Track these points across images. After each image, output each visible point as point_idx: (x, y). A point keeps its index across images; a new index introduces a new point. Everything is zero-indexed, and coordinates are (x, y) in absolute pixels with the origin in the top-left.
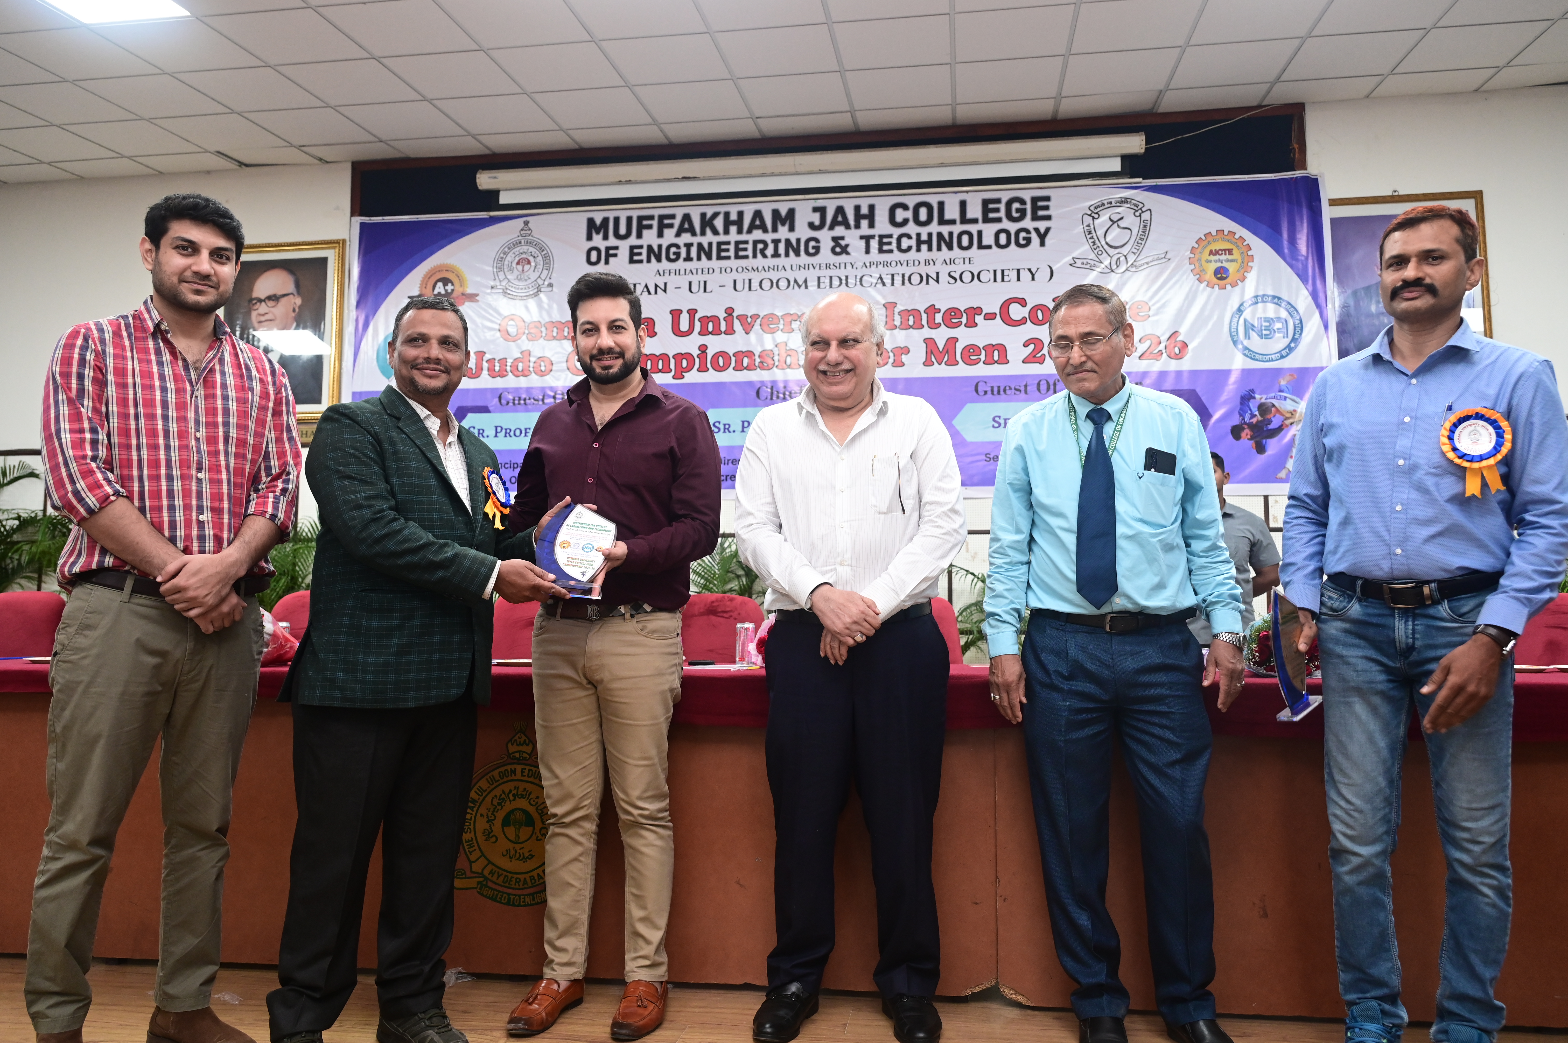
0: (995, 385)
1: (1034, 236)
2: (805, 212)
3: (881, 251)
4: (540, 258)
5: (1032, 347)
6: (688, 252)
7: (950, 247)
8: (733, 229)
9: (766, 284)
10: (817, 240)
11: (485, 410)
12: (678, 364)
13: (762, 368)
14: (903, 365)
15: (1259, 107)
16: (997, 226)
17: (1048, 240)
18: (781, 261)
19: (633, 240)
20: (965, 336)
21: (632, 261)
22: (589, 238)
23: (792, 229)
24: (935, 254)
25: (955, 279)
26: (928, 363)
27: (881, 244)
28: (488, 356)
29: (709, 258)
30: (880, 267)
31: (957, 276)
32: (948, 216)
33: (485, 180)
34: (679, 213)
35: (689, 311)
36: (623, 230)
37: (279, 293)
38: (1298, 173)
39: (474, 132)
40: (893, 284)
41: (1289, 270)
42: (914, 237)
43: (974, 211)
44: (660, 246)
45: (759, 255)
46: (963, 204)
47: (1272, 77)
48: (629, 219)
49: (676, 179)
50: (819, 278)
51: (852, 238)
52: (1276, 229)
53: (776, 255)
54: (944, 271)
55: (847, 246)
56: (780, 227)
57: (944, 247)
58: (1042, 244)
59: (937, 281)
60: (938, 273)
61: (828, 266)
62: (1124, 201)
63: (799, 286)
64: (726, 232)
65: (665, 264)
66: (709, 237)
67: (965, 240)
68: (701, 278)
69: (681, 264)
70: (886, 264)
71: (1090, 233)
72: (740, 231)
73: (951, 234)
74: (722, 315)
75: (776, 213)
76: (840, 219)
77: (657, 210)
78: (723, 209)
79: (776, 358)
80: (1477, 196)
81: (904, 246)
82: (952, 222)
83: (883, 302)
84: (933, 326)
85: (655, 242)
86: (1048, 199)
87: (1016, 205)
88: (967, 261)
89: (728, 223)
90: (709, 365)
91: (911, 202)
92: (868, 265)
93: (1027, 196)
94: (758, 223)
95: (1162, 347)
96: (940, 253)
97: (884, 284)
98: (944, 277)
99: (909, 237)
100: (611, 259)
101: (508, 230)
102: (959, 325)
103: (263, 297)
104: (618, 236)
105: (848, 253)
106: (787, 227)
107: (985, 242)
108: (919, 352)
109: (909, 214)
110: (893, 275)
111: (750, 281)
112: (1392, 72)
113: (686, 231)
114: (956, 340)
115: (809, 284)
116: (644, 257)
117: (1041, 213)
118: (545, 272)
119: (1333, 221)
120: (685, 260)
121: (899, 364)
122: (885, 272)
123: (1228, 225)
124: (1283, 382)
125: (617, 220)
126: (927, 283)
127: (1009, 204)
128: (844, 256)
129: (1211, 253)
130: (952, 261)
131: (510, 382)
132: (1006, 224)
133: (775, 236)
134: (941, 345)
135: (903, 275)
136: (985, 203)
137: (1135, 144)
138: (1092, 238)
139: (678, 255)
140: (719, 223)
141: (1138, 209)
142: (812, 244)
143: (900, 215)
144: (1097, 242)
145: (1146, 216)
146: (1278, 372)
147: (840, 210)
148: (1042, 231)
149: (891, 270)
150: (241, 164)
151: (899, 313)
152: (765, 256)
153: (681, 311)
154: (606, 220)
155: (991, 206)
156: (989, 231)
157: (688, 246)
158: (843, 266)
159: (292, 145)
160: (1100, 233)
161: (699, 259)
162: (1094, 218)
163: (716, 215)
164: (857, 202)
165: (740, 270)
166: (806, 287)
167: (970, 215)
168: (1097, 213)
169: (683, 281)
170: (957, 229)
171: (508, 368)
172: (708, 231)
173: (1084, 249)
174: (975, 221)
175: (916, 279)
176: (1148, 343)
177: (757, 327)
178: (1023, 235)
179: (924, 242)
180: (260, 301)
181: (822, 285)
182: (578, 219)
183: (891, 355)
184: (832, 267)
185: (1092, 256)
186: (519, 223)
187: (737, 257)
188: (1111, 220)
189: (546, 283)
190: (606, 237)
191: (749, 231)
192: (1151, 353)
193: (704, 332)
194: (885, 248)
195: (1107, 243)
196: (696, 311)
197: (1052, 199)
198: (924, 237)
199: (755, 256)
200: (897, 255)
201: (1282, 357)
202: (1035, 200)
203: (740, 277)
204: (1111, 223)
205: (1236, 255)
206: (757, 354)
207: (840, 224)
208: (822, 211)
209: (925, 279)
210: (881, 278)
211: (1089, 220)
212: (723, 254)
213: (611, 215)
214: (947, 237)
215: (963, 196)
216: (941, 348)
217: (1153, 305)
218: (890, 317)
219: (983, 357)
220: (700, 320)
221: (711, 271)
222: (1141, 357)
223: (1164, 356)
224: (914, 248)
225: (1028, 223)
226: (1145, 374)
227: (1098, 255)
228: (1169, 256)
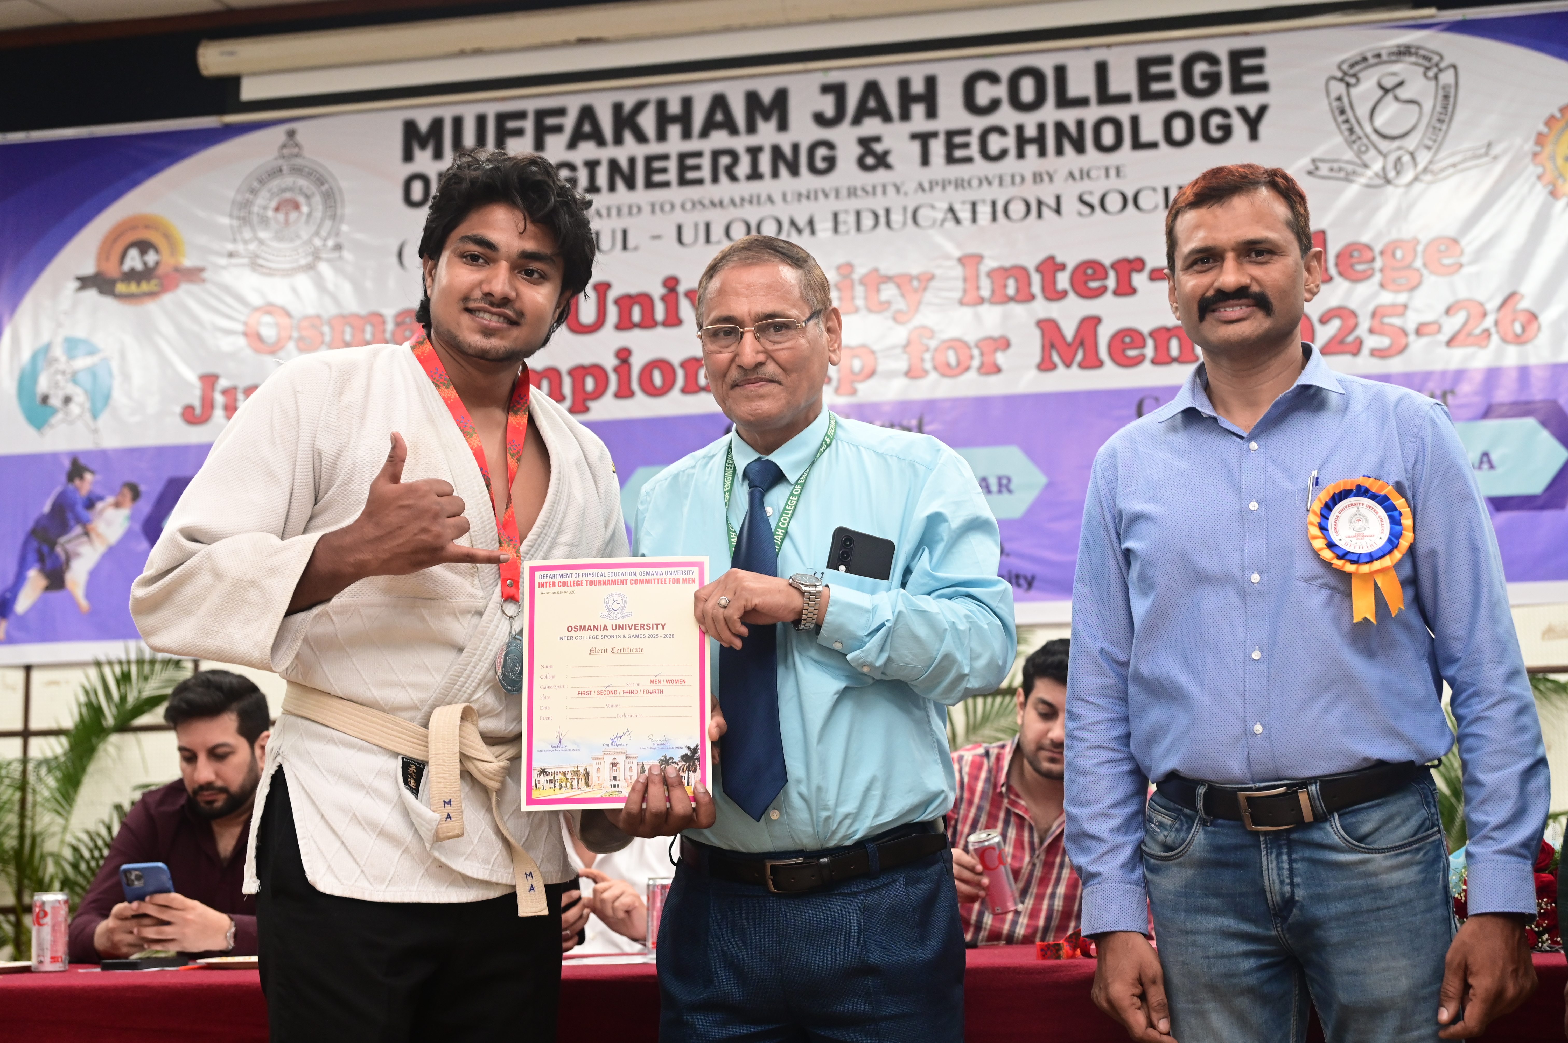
1: (1237, 123)
2: (806, 95)
3: (950, 159)
4: (318, 198)
6: (592, 176)
7: (1080, 148)
8: (674, 131)
9: (738, 231)
10: (830, 145)
12: (578, 385)
14: (997, 371)
16: (1165, 108)
17: (1264, 128)
18: (766, 186)
20: (1114, 314)
22: (408, 157)
23: (783, 126)
24: (1051, 161)
25: (1092, 207)
26: (1046, 366)
27: (950, 147)
29: (631, 184)
30: (950, 189)
31: (1095, 201)
32: (1074, 90)
33: (214, 59)
34: (574, 105)
40: (974, 220)
42: (1012, 132)
43: (1123, 80)
45: (723, 178)
46: (1102, 70)
48: (481, 120)
49: (566, 44)
50: (836, 216)
51: (896, 138)
53: (755, 175)
54: (1070, 193)
55: (886, 153)
56: (761, 124)
57: (1068, 148)
58: (1254, 135)
60: (1058, 198)
61: (852, 192)
62: (1404, 51)
63: (799, 231)
64: (662, 136)
66: (629, 149)
67: (1108, 135)
68: (618, 223)
70: (960, 184)
71: (1342, 112)
72: (687, 134)
73: (1080, 124)
75: (752, 99)
76: (872, 104)
77: (531, 101)
78: (653, 95)
81: (994, 149)
82: (1083, 102)
83: (957, 253)
84: (1055, 296)
86: (1260, 52)
88: (1113, 172)
89: (663, 120)
90: (635, 386)
91: (1004, 67)
92: (926, 186)
93: (1221, 48)
94: (719, 117)
95: (1489, 322)
96: (1061, 160)
97: (958, 221)
98: (1070, 205)
99: (1002, 132)
101: (259, 148)
102: (1102, 291)
105: (888, 166)
106: (773, 124)
107: (1145, 137)
108: (1028, 346)
109: (1001, 91)
110: (974, 205)
111: (708, 226)
113: (586, 137)
114: (1098, 320)
115: (818, 226)
117: (1248, 79)
118: (328, 224)
121: (991, 369)
122: (960, 200)
125: (457, 122)
126: (1040, 215)
127: (1188, 63)
128: (882, 172)
130: (1085, 174)
132: (1184, 102)
133: (753, 141)
134: (1069, 333)
135: (994, 204)
136: (1143, 65)
138: (1347, 121)
140: (647, 121)
141: (1431, 64)
142: (822, 152)
143: (984, 93)
144: (1357, 128)
145: (1447, 77)
147: (872, 89)
148: (1252, 111)
149: (971, 195)
151: (990, 274)
152: (733, 178)
154: (437, 124)
155: (1155, 70)
156: (1152, 116)
157: (592, 165)
158: (879, 190)
160: (1363, 111)
161: (612, 187)
162: (1348, 85)
163: (640, 106)
164: (904, 71)
165: (689, 206)
166: (813, 232)
167: (1115, 87)
168: (1355, 75)
170: (1092, 114)
172: (628, 136)
173: (1332, 143)
174: (1124, 98)
175: (1017, 209)
176: (1462, 316)
178: (1216, 120)
179: (1031, 141)
181: (842, 228)
182: (387, 124)
183: (976, 352)
184: (859, 192)
185: (1349, 155)
186: (275, 133)
187: (683, 182)
188: (1381, 87)
189: (331, 243)
190: (438, 155)
191: (705, 133)
192: (1469, 334)
193: (624, 324)
194: (958, 154)
195: (1376, 131)
197: (1270, 52)
198: (1031, 131)
199: (715, 179)
200: (980, 167)
202: (1236, 56)
203: (689, 220)
204: (1380, 93)
207: (872, 113)
208: (838, 91)
209: (1035, 209)
210: (951, 210)
211: (1338, 88)
212: (657, 178)
213: (448, 114)
214: (1072, 129)
215: (1101, 55)
216: (1069, 336)
217: (1470, 243)
218: (971, 281)
219: (1149, 351)
220: (617, 302)
221: (634, 210)
222: (1450, 343)
223: (1495, 339)
224: (1013, 152)
225: (1224, 98)
226: (1459, 375)
227: (1359, 153)
228: (1495, 151)
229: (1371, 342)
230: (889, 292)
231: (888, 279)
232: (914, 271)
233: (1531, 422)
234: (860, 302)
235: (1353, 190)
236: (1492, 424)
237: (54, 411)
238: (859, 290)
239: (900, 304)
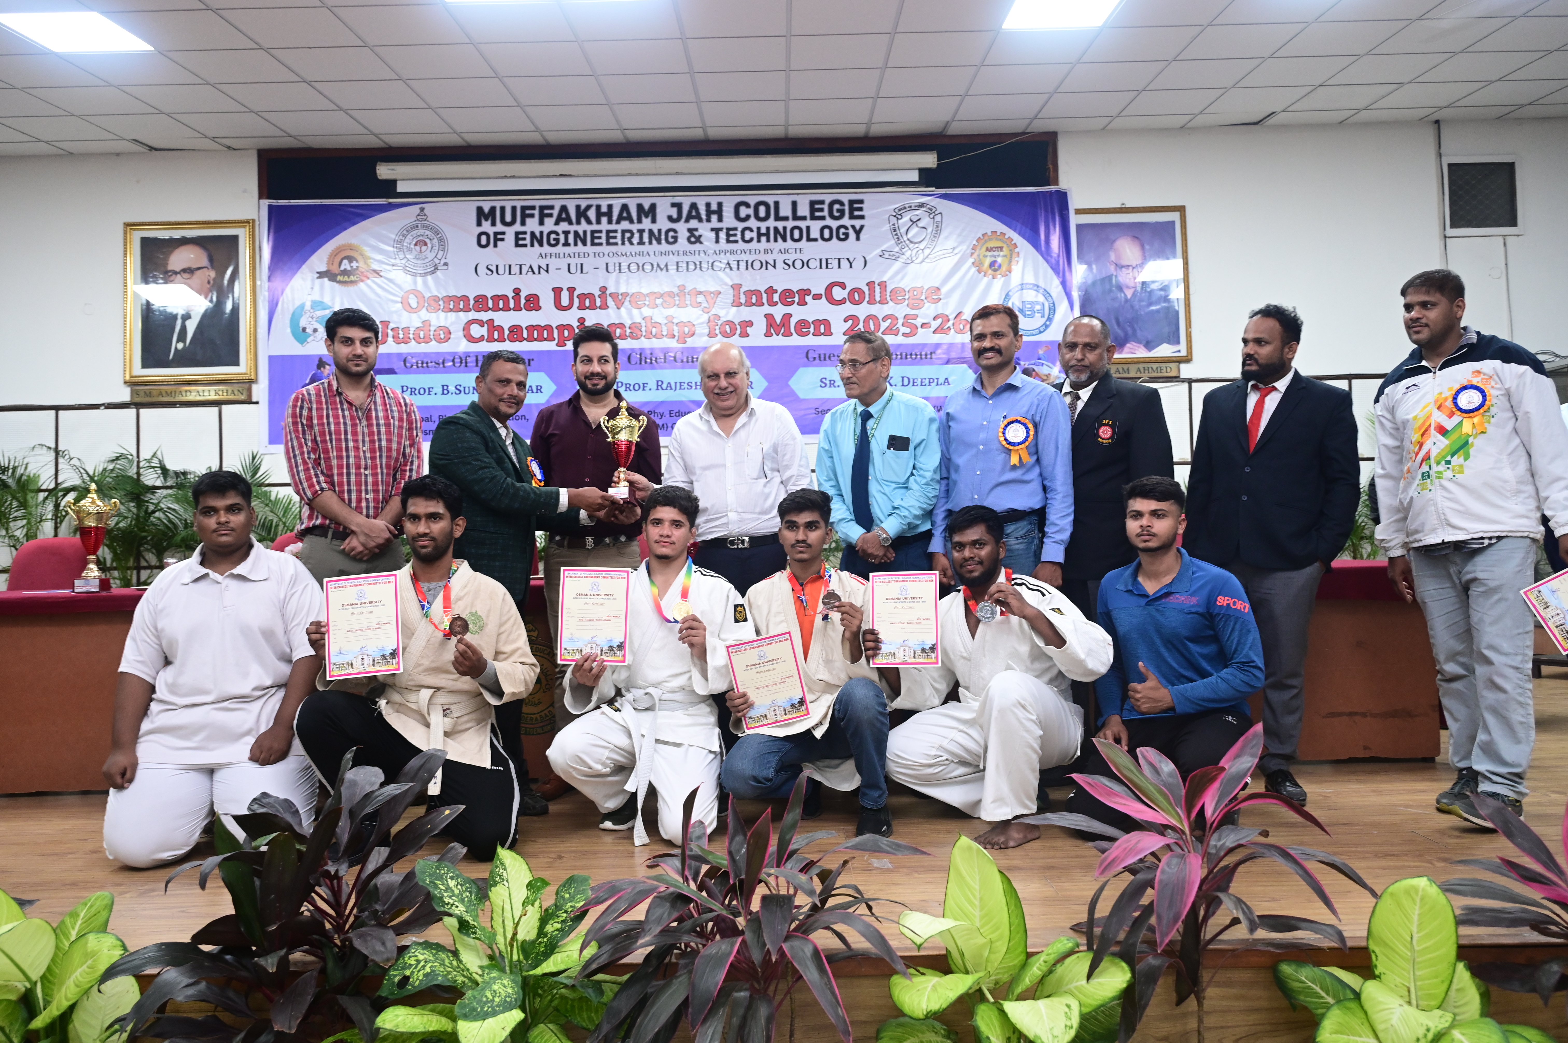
0: (822, 352)
1: (851, 231)
2: (664, 206)
3: (728, 241)
4: (435, 240)
5: (850, 322)
6: (566, 239)
7: (784, 240)
8: (604, 220)
9: (633, 267)
10: (675, 231)
11: (391, 371)
12: (561, 334)
13: (633, 338)
14: (748, 335)
15: (1024, 133)
16: (822, 223)
17: (862, 235)
18: (646, 248)
19: (517, 227)
20: (798, 313)
21: (517, 245)
22: (479, 224)
23: (654, 221)
24: (772, 244)
25: (789, 266)
26: (768, 334)
27: (728, 235)
28: (392, 326)
29: (584, 244)
30: (728, 254)
31: (790, 263)
32: (782, 214)
33: (384, 171)
34: (558, 205)
35: (568, 289)
36: (508, 218)
37: (194, 266)
38: (1052, 188)
39: (376, 132)
40: (738, 269)
41: (1045, 264)
42: (755, 230)
43: (804, 210)
44: (541, 233)
45: (627, 242)
46: (794, 204)
47: (1032, 116)
48: (514, 209)
49: (555, 176)
50: (677, 263)
51: (704, 230)
52: (1036, 232)
53: (641, 243)
54: (780, 259)
55: (700, 236)
56: (644, 219)
57: (779, 239)
58: (858, 239)
59: (774, 267)
60: (775, 261)
61: (685, 253)
62: (921, 205)
63: (661, 269)
64: (599, 222)
65: (546, 249)
66: (583, 227)
67: (796, 234)
68: (579, 261)
69: (560, 249)
70: (732, 252)
71: (895, 230)
72: (610, 222)
73: (785, 228)
74: (597, 293)
75: (640, 207)
76: (694, 213)
77: (538, 202)
78: (594, 202)
79: (643, 329)
80: (1181, 209)
81: (747, 237)
82: (786, 219)
83: (731, 283)
84: (772, 304)
85: (537, 229)
86: (861, 202)
87: (837, 206)
88: (798, 251)
89: (599, 214)
91: (752, 200)
92: (718, 252)
93: (845, 199)
94: (625, 215)
95: (950, 324)
96: (776, 244)
97: (731, 269)
98: (780, 264)
99: (751, 230)
100: (499, 243)
101: (406, 215)
102: (792, 303)
103: (178, 270)
104: (504, 223)
105: (701, 242)
106: (649, 219)
107: (812, 236)
108: (760, 325)
109: (751, 211)
110: (738, 262)
111: (620, 264)
112: (1118, 116)
113: (564, 220)
114: (790, 315)
115: (669, 267)
116: (528, 241)
117: (856, 213)
118: (441, 253)
119: (1079, 227)
120: (564, 245)
121: (745, 335)
122: (732, 259)
123: (1000, 227)
124: (1041, 352)
125: (503, 209)
126: (767, 268)
127: (831, 204)
128: (698, 245)
129: (987, 250)
130: (787, 251)
131: (413, 347)
132: (829, 222)
133: (640, 227)
134: (778, 320)
135: (747, 262)
136: (812, 203)
137: (929, 160)
138: (897, 234)
139: (557, 241)
140: (592, 214)
141: (932, 212)
142: (671, 234)
143: (743, 211)
144: (900, 238)
145: (938, 218)
146: (1038, 344)
147: (694, 206)
148: (858, 228)
149: (737, 257)
150: (152, 148)
151: (745, 293)
152: (631, 243)
153: (561, 289)
154: (493, 209)
155: (817, 206)
156: (815, 227)
157: (566, 233)
158: (697, 253)
159: (206, 137)
160: (903, 230)
161: (576, 244)
162: (898, 219)
163: (589, 207)
164: (708, 199)
165: (611, 254)
166: (667, 270)
167: (800, 213)
168: (900, 215)
169: (563, 263)
170: (790, 224)
171: (411, 336)
172: (583, 221)
173: (890, 244)
174: (804, 218)
175: (757, 265)
176: (939, 321)
177: (627, 303)
178: (842, 230)
179: (763, 235)
180: (176, 273)
181: (680, 269)
182: (470, 207)
183: (738, 327)
184: (688, 253)
185: (897, 249)
186: (415, 209)
187: (608, 244)
188: (911, 220)
189: (442, 262)
190: (493, 224)
191: (618, 222)
192: (942, 329)
193: (582, 307)
194: (732, 239)
195: (908, 240)
196: (574, 289)
197: (865, 202)
198: (763, 231)
199: (623, 244)
200: (741, 245)
201: (1041, 332)
202: (851, 202)
203: (612, 261)
204: (911, 223)
205: (1006, 251)
206: (627, 326)
207: (694, 218)
208: (678, 206)
209: (765, 265)
210: (728, 264)
211: (893, 220)
212: (596, 241)
213: (498, 205)
214: (781, 231)
215: (794, 198)
216: (778, 321)
217: (944, 290)
218: (737, 296)
219: (812, 330)
220: (578, 296)
221: (586, 255)
222: (934, 332)
223: (952, 331)
224: (755, 239)
225: (846, 221)
226: (938, 346)
227: (901, 249)
228: (956, 251)
229: (903, 330)
230: (700, 299)
231: (700, 293)
232: (712, 290)
233: (965, 366)
234: (688, 302)
235: (898, 265)
236: (950, 367)
237: (310, 336)
238: (688, 297)
239: (705, 305)
